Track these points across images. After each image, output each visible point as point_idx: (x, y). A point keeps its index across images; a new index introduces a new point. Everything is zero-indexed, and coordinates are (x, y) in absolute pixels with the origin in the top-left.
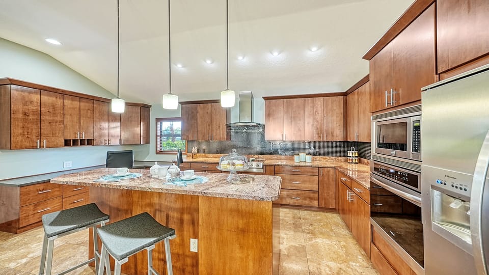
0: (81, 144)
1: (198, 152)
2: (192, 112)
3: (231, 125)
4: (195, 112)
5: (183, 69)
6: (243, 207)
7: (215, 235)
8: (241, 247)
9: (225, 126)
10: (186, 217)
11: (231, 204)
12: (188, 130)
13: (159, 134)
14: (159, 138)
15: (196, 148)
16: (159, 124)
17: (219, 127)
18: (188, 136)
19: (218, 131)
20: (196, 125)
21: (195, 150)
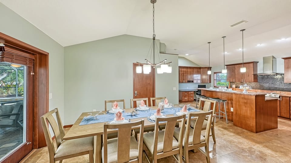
0: (190, 82)
1: (236, 87)
2: (232, 69)
3: (258, 75)
4: (234, 69)
5: (228, 53)
6: (246, 97)
7: (238, 103)
8: (246, 107)
9: (253, 75)
10: (229, 102)
11: (242, 96)
12: (230, 77)
13: (215, 79)
14: (215, 81)
15: (235, 85)
16: (215, 74)
17: (249, 76)
18: (230, 80)
19: (248, 78)
20: (234, 75)
21: (234, 86)
